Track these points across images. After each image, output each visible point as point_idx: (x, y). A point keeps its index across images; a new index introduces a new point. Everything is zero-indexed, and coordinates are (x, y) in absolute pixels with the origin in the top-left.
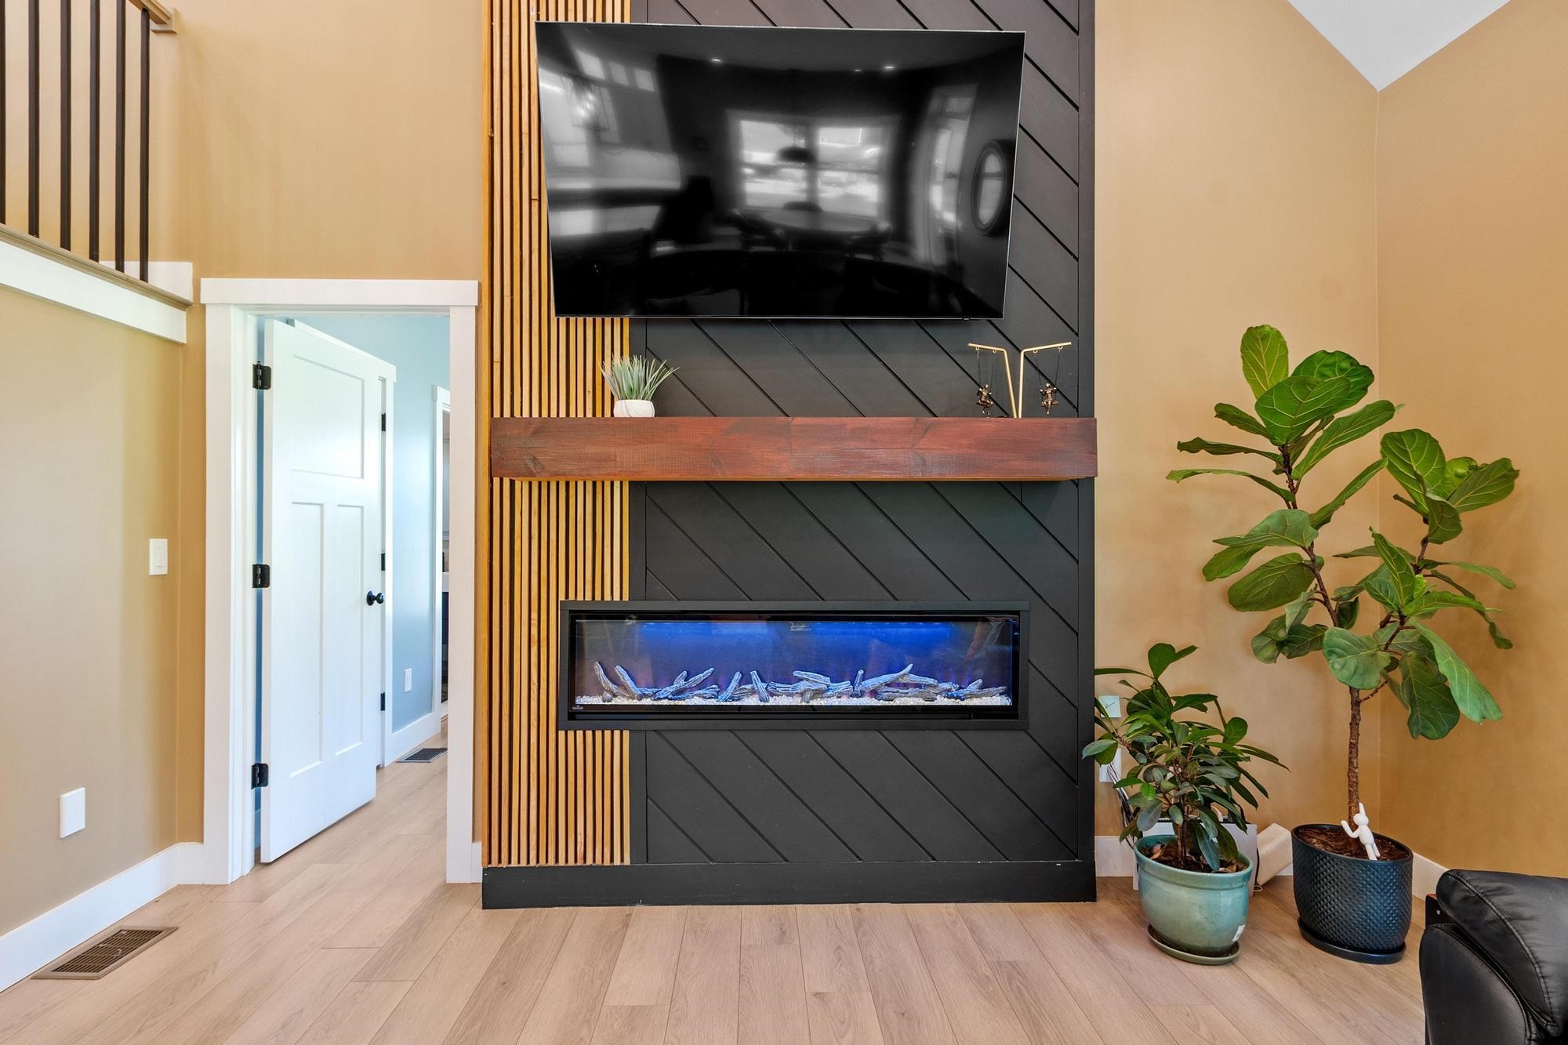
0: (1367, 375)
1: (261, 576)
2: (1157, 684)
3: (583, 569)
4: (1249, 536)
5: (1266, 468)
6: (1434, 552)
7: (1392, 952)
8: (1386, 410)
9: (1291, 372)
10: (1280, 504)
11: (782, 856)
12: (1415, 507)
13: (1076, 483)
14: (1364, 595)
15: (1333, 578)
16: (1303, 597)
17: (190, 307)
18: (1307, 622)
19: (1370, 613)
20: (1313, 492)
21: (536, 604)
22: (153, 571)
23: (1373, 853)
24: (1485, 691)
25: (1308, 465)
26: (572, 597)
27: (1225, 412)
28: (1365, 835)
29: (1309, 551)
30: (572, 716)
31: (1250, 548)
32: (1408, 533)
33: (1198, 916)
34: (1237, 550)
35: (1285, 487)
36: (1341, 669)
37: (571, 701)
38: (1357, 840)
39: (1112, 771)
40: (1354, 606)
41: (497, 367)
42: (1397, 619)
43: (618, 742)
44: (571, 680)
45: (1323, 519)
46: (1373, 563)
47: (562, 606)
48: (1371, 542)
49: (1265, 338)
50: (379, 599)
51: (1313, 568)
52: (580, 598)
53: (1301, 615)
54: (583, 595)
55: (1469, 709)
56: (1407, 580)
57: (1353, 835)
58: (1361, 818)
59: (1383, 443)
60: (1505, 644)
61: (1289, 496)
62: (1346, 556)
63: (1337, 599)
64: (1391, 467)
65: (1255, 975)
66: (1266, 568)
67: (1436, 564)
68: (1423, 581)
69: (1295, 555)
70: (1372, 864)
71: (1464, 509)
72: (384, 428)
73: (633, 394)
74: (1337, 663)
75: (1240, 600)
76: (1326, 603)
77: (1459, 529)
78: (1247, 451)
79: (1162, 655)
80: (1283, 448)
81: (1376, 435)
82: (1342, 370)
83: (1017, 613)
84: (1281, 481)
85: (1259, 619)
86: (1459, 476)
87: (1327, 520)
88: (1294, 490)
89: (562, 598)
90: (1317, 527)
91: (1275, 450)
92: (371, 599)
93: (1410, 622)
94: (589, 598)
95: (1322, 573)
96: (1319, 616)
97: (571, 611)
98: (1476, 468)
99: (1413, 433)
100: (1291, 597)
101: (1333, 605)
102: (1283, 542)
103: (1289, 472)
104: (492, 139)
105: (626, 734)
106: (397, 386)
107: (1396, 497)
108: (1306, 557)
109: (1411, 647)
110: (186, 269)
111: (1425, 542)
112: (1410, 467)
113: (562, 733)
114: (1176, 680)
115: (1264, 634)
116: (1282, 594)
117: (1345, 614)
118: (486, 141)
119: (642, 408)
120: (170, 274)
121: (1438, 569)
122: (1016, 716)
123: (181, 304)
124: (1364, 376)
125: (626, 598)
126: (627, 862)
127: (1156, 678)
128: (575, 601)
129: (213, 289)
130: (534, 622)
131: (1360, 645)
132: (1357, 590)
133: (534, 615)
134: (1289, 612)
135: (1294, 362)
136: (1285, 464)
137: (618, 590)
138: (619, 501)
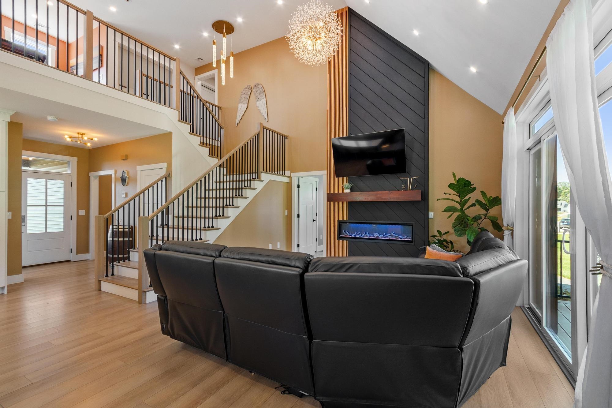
1: (298, 216)
3: (341, 215)
17: (290, 177)
21: (334, 221)
22: (286, 215)
30: (339, 238)
35: (460, 201)
37: (339, 236)
41: (329, 185)
43: (346, 243)
44: (340, 232)
47: (338, 221)
50: (315, 221)
54: (341, 219)
61: (460, 203)
72: (316, 190)
73: (346, 189)
78: (453, 194)
83: (413, 224)
89: (338, 220)
91: (458, 195)
92: (314, 221)
104: (328, 150)
105: (347, 241)
106: (319, 182)
110: (289, 172)
113: (338, 240)
118: (327, 151)
119: (348, 191)
120: (288, 173)
122: (412, 242)
123: (289, 177)
129: (293, 174)
130: (334, 224)
136: (460, 197)
137: (346, 219)
138: (346, 204)
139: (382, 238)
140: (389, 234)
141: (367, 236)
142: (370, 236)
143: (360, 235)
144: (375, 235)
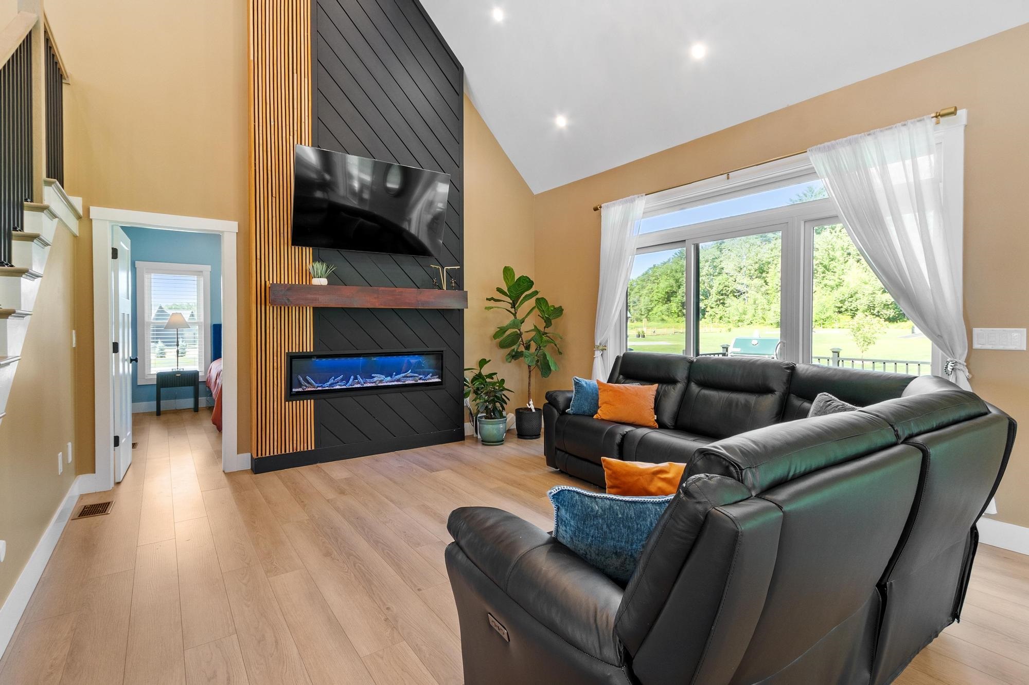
0: (532, 283)
1: (115, 347)
2: (480, 373)
3: (296, 339)
4: (507, 326)
5: (509, 306)
6: (547, 330)
7: (537, 436)
8: (536, 293)
9: (516, 280)
10: (512, 317)
11: (369, 438)
12: (543, 318)
13: (459, 310)
14: (532, 342)
15: (526, 337)
16: (518, 343)
17: (82, 219)
18: (519, 350)
19: (533, 346)
20: (521, 314)
21: (276, 354)
22: (74, 346)
23: (534, 411)
24: (555, 364)
25: (519, 306)
26: (290, 351)
27: (499, 290)
28: (532, 407)
29: (519, 330)
30: (291, 396)
31: (505, 330)
32: (541, 326)
33: (495, 432)
34: (502, 330)
35: (514, 312)
36: (527, 361)
38: (530, 408)
39: (468, 401)
40: (529, 345)
42: (539, 348)
43: (310, 405)
44: (290, 382)
45: (522, 321)
46: (534, 333)
47: (286, 354)
48: (533, 328)
49: (509, 270)
51: (520, 335)
52: (294, 351)
53: (518, 349)
54: (295, 350)
55: (552, 368)
56: (541, 337)
57: (529, 407)
58: (531, 402)
59: (536, 301)
60: (560, 353)
61: (515, 315)
62: (527, 332)
63: (526, 344)
64: (538, 308)
65: (508, 445)
66: (509, 335)
67: (547, 333)
68: (545, 338)
69: (516, 331)
70: (534, 412)
71: (553, 319)
73: (319, 276)
74: (526, 359)
75: (502, 346)
76: (523, 345)
77: (551, 324)
78: (504, 301)
79: (483, 363)
80: (513, 301)
81: (534, 299)
82: (527, 281)
83: (442, 351)
84: (513, 310)
85: (508, 351)
86: (552, 310)
87: (523, 322)
88: (516, 313)
89: (287, 351)
90: (521, 324)
91: (511, 302)
93: (542, 348)
94: (297, 351)
95: (522, 336)
96: (522, 349)
97: (291, 356)
98: (555, 308)
99: (542, 298)
100: (514, 344)
101: (525, 345)
102: (513, 328)
103: (515, 308)
105: (312, 401)
107: (539, 315)
108: (519, 332)
109: (541, 355)
110: (80, 201)
111: (545, 328)
112: (541, 307)
113: (287, 402)
114: (485, 371)
115: (509, 354)
116: (513, 342)
117: (528, 347)
119: (324, 282)
120: (76, 203)
121: (548, 335)
122: (442, 385)
123: (79, 218)
124: (531, 284)
125: (312, 350)
126: (313, 448)
127: (480, 370)
128: (292, 352)
129: (96, 212)
130: (275, 361)
131: (531, 355)
132: (530, 341)
133: (275, 358)
134: (515, 347)
135: (516, 278)
136: (513, 306)
137: (309, 347)
138: (309, 314)
139: (391, 384)
140: (404, 375)
141: (359, 383)
142: (364, 383)
143: (343, 384)
144: (375, 379)
